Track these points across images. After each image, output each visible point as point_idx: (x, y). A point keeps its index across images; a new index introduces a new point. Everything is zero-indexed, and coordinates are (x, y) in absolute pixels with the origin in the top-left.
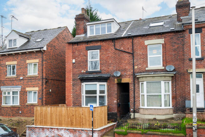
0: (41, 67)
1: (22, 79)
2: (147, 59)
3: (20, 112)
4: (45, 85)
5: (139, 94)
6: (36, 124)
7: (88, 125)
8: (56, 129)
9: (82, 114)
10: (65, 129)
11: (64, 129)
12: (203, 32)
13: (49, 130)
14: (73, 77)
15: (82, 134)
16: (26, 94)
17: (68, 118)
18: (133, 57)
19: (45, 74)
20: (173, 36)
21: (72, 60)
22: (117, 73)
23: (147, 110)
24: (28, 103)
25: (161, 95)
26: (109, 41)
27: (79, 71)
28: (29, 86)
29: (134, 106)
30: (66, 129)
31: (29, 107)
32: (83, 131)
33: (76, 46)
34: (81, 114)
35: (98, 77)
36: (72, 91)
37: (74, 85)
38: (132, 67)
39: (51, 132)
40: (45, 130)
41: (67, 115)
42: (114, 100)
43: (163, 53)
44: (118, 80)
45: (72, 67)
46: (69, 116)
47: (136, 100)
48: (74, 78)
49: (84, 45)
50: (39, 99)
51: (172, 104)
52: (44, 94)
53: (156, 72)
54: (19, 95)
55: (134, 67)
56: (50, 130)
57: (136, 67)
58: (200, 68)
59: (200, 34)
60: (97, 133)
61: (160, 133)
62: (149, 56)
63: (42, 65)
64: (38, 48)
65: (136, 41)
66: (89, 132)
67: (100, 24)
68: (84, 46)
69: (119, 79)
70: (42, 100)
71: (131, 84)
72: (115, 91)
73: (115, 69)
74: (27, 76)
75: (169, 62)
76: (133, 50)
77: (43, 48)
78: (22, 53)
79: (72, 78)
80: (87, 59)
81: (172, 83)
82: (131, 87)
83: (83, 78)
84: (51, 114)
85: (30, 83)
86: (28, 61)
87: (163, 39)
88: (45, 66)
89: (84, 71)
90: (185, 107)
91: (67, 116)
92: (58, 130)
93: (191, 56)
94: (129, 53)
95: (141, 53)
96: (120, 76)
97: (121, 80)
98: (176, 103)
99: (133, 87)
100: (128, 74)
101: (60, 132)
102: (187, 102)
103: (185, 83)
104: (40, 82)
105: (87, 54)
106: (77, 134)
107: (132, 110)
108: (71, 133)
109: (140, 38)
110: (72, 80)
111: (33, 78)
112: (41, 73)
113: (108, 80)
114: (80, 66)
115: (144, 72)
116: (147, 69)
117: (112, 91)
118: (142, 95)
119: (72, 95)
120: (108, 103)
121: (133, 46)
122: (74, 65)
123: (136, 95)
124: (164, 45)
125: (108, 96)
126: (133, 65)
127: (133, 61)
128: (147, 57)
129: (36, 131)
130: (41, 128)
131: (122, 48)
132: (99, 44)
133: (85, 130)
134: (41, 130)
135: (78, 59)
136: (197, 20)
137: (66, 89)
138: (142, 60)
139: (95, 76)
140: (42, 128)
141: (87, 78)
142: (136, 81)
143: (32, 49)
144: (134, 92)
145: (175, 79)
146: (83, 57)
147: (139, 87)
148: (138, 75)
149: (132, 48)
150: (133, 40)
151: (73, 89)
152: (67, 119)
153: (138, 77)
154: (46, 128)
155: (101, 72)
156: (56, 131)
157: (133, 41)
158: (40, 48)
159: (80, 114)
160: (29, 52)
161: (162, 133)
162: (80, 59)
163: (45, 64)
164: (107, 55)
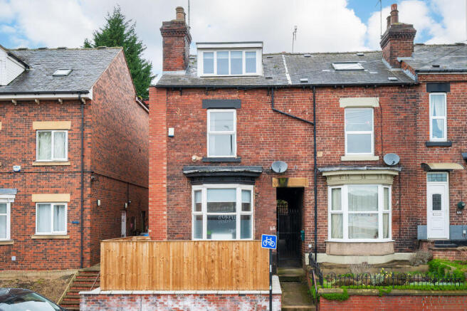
0: (79, 141)
1: (19, 172)
2: (343, 139)
3: (14, 258)
4: (89, 189)
5: (327, 212)
6: (106, 286)
7: (251, 283)
8: (169, 297)
9: (238, 258)
10: (195, 295)
11: (192, 296)
12: (452, 91)
13: (150, 299)
14: (168, 170)
15: (241, 305)
16: (32, 211)
17: (199, 269)
18: (314, 130)
19: (90, 160)
20: (396, 94)
21: (165, 128)
22: (278, 165)
23: (350, 246)
24: (37, 233)
25: (377, 214)
26: (260, 91)
27: (185, 156)
28: (41, 189)
29: (315, 238)
30: (197, 295)
31: (42, 245)
32: (243, 297)
33: (177, 97)
34: (234, 257)
35: (242, 172)
36: (165, 204)
37: (169, 190)
38: (310, 153)
39: (154, 304)
40: (138, 300)
41: (195, 260)
42: (270, 225)
43: (375, 127)
44: (279, 182)
45: (165, 146)
46: (202, 264)
47: (320, 224)
48: (172, 173)
49: (197, 96)
50: (71, 222)
51: (393, 233)
52: (87, 211)
53: (361, 166)
54: (8, 215)
55: (315, 153)
56: (152, 299)
57: (320, 154)
58: (445, 162)
59: (445, 94)
60: (278, 300)
61: (416, 292)
62: (346, 133)
63: (83, 138)
64: (72, 93)
65: (322, 96)
66: (258, 298)
67: (229, 51)
68: (198, 98)
69: (283, 179)
70: (82, 225)
71: (310, 190)
72: (272, 205)
73: (274, 155)
74: (34, 164)
75: (389, 146)
76: (314, 115)
77: (87, 92)
78: (20, 102)
79: (165, 172)
80: (206, 129)
81: (393, 190)
82: (309, 197)
83: (205, 172)
84: (152, 260)
85: (43, 183)
86: (37, 125)
87: (378, 98)
88: (89, 140)
89: (199, 158)
90: (416, 238)
91: (196, 264)
92: (176, 298)
93: (429, 138)
94: (304, 122)
95: (331, 125)
96: (286, 171)
97: (287, 180)
98: (400, 231)
99: (313, 198)
100: (302, 169)
101: (181, 303)
102: (420, 228)
103: (416, 191)
104: (76, 181)
105: (206, 117)
106: (228, 305)
107: (310, 246)
108: (212, 303)
109: (329, 90)
110: (165, 177)
111: (53, 170)
112: (80, 158)
113: (257, 181)
114: (188, 145)
115: (336, 166)
116: (343, 159)
117: (265, 205)
118: (332, 215)
119: (165, 213)
120: (256, 231)
121: (314, 106)
122: (173, 140)
123: (320, 214)
124: (379, 111)
125: (257, 215)
126: (315, 148)
127: (315, 140)
128: (343, 133)
129: (111, 303)
130: (125, 297)
131: (290, 110)
132: (235, 96)
133: (249, 295)
134: (125, 301)
135: (183, 128)
136: (438, 66)
137: (150, 199)
138: (333, 139)
139: (235, 170)
140: (128, 295)
141: (213, 175)
142: (320, 185)
143: (54, 93)
144: (316, 207)
145: (400, 183)
146: (195, 123)
147: (326, 196)
148: (325, 172)
149: (311, 111)
150: (314, 95)
151: (169, 200)
152: (196, 269)
153: (325, 177)
154: (141, 295)
155: (240, 162)
156: (170, 302)
157: (314, 97)
158: (80, 93)
159: (232, 257)
160: (41, 101)
161: (420, 292)
162: (187, 128)
163: (89, 135)
164: (256, 123)
